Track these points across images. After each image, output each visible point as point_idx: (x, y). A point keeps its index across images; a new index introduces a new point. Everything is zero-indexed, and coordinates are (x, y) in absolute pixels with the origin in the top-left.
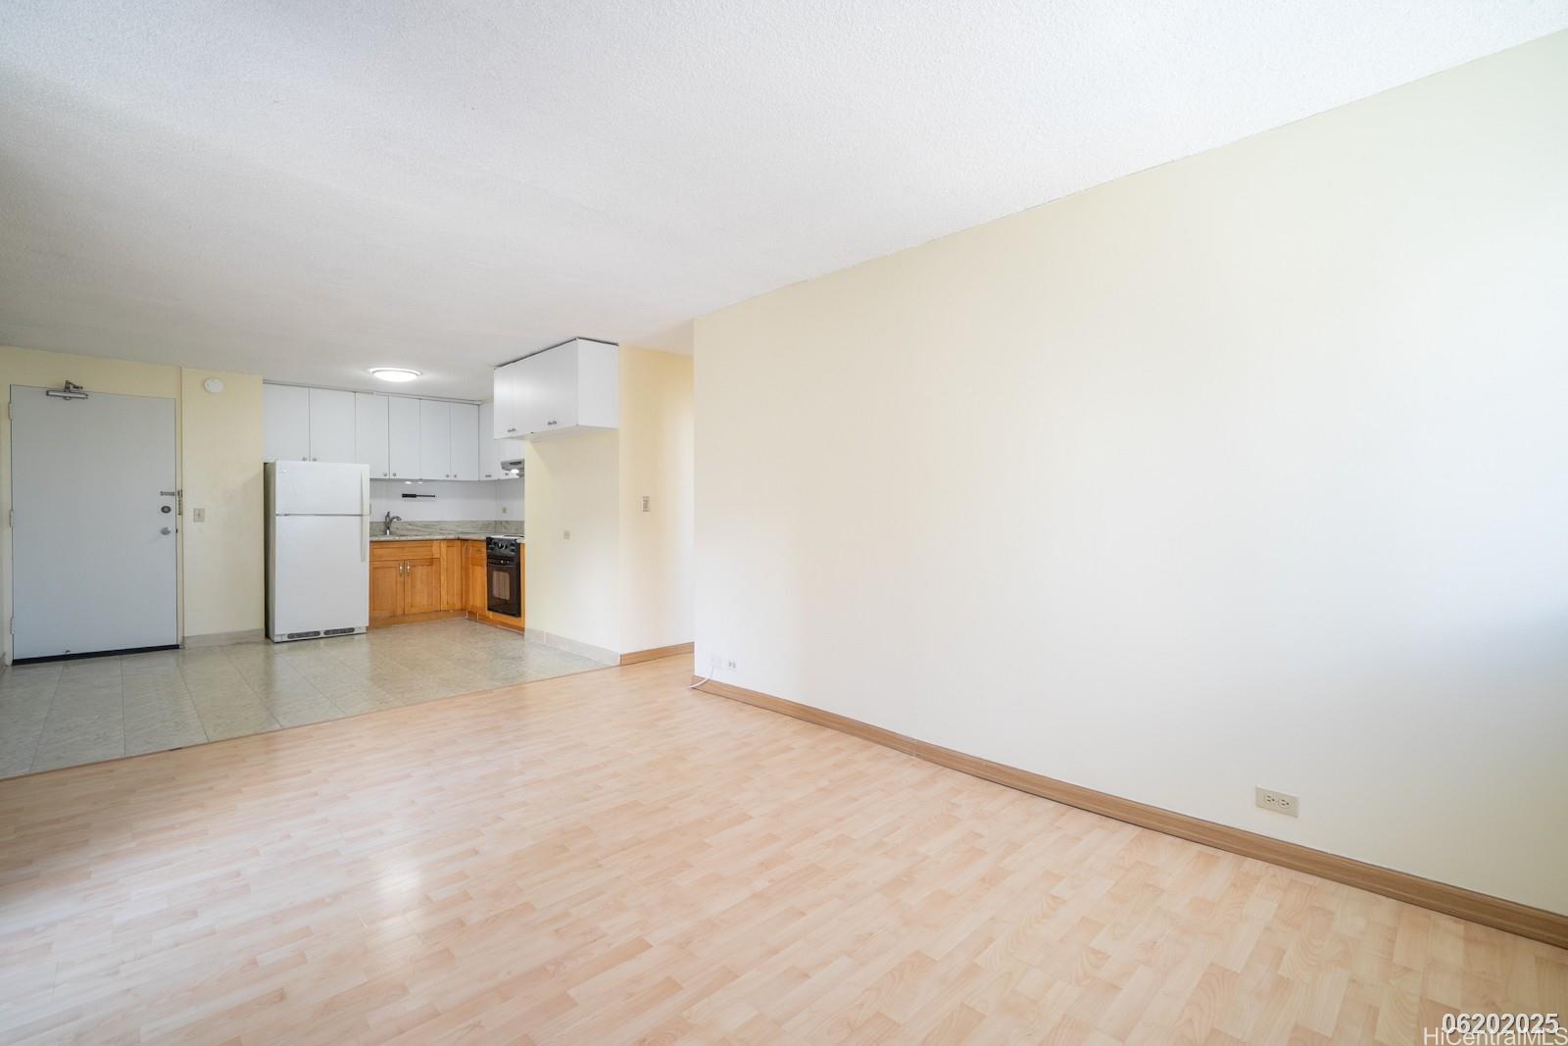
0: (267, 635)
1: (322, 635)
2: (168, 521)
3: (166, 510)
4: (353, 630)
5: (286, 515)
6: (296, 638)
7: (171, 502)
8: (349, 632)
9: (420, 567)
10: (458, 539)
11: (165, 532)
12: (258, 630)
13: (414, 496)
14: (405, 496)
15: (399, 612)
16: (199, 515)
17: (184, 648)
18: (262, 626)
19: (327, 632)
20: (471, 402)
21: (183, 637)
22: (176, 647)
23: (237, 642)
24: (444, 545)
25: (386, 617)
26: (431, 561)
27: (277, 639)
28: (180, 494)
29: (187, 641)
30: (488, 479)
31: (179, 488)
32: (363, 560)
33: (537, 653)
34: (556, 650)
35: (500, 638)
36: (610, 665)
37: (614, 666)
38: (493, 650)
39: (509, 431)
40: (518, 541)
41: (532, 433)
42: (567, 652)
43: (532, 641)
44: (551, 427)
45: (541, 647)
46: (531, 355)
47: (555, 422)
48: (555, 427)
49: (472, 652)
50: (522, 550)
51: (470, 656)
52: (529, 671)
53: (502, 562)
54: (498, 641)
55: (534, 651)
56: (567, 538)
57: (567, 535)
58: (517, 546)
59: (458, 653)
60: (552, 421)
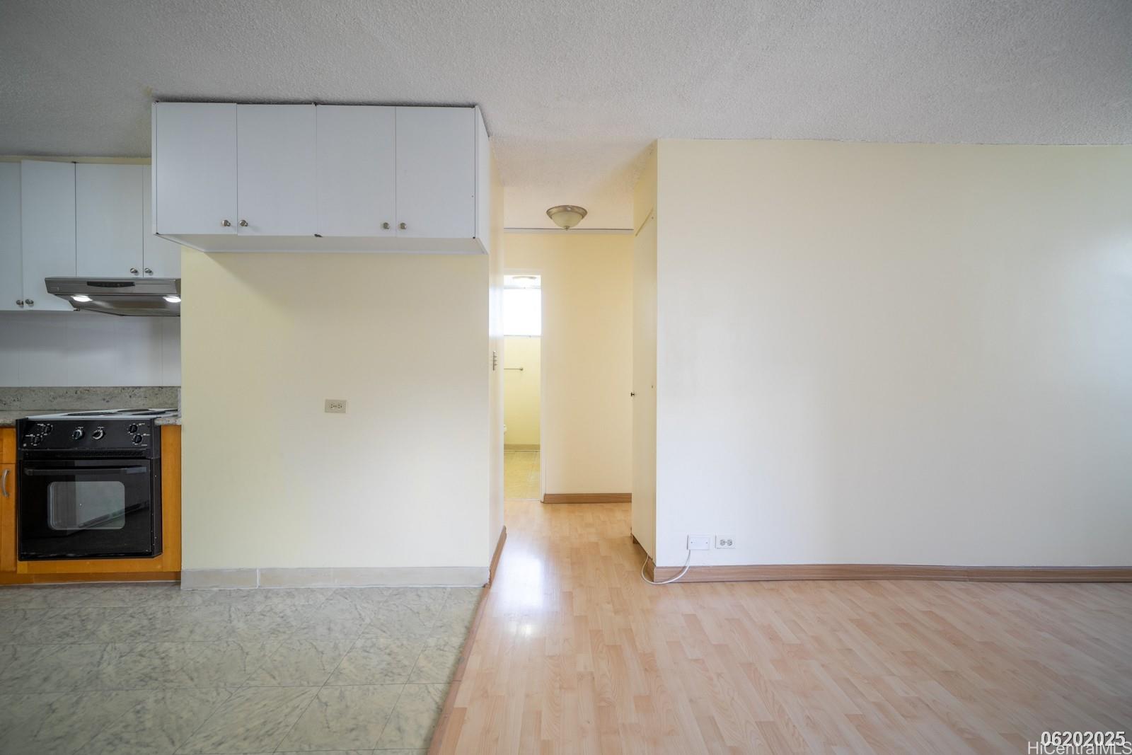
30: (32, 307)
33: (294, 605)
34: (313, 591)
35: (121, 605)
36: (475, 588)
37: (484, 586)
38: (177, 630)
39: (227, 224)
40: (158, 422)
41: (316, 235)
42: (343, 589)
43: (215, 589)
44: (385, 233)
45: (270, 595)
46: (316, 104)
47: (403, 226)
48: (401, 234)
49: (132, 650)
50: (167, 439)
51: (157, 662)
52: (382, 641)
53: (78, 463)
54: (131, 611)
55: (280, 606)
56: (336, 412)
57: (335, 406)
58: (156, 431)
59: (105, 665)
60: (394, 224)
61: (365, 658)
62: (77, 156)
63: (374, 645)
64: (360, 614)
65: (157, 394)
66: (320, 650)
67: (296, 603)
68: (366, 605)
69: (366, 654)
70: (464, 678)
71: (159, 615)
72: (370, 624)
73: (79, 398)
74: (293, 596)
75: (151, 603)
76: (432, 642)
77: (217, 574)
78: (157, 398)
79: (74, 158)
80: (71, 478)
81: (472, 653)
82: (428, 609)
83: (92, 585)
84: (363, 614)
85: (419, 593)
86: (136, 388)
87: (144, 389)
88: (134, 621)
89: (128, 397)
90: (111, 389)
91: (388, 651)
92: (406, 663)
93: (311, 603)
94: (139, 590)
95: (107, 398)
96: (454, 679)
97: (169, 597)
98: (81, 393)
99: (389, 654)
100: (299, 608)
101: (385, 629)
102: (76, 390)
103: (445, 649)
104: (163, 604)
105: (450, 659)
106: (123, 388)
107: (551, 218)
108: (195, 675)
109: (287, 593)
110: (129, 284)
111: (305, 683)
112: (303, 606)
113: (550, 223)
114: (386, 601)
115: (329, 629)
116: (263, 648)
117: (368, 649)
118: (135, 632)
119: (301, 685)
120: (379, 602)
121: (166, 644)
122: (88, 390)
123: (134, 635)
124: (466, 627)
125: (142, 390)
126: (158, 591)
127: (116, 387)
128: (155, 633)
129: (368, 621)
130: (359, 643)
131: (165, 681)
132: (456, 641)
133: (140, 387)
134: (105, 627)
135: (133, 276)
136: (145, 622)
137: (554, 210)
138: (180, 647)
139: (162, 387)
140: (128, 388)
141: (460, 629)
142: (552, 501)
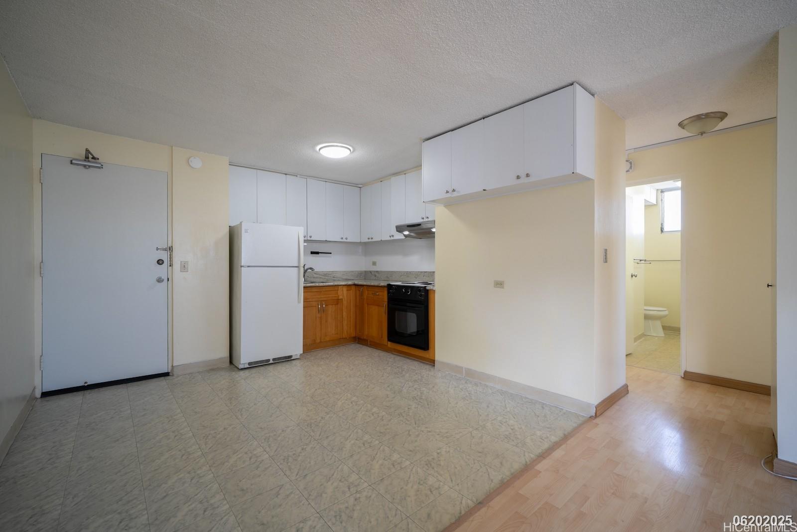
0: (231, 362)
1: (271, 362)
2: (162, 271)
3: (160, 262)
4: (291, 357)
5: (249, 266)
6: (253, 365)
7: (164, 256)
8: (288, 359)
9: (331, 306)
10: (355, 285)
11: (160, 280)
12: (225, 358)
13: (317, 253)
14: (312, 253)
15: (318, 341)
16: (184, 267)
17: (173, 375)
18: (227, 354)
19: (274, 359)
20: (355, 185)
21: (172, 366)
22: (166, 374)
23: (212, 368)
24: (345, 289)
25: (312, 345)
26: (338, 302)
27: (241, 366)
28: (171, 249)
29: (175, 370)
30: (392, 238)
31: (170, 245)
32: (299, 302)
33: (476, 390)
34: (487, 386)
35: (414, 368)
36: (584, 416)
37: (590, 417)
38: (429, 385)
39: (447, 192)
40: (428, 288)
41: (484, 190)
42: (502, 390)
43: (447, 373)
44: (519, 181)
45: (468, 382)
46: (484, 118)
47: (528, 175)
48: (527, 180)
49: (413, 386)
50: (431, 296)
51: (419, 394)
52: (511, 422)
53: (408, 304)
54: (416, 372)
55: (470, 388)
56: (498, 287)
57: (499, 284)
58: (427, 292)
59: (404, 388)
60: (523, 175)
61: (500, 426)
63: (506, 422)
64: (506, 405)
66: (480, 414)
67: (478, 389)
68: (510, 401)
69: (501, 425)
70: (548, 458)
71: (425, 376)
72: (509, 412)
73: (408, 276)
74: (477, 386)
75: (423, 370)
76: (539, 433)
77: (448, 365)
80: (406, 311)
81: (560, 448)
82: (545, 416)
83: (408, 358)
84: (507, 406)
85: (544, 406)
88: (417, 376)
91: (512, 428)
92: (519, 437)
93: (484, 391)
94: (422, 364)
96: (542, 456)
97: (430, 370)
98: (408, 274)
99: (512, 429)
100: (478, 392)
101: (515, 417)
103: (545, 440)
104: (427, 372)
105: (546, 445)
106: (421, 272)
107: (683, 128)
108: (429, 404)
109: (475, 383)
110: (419, 225)
111: (468, 425)
112: (480, 392)
113: (684, 133)
114: (522, 404)
115: (488, 407)
116: (457, 403)
117: (503, 423)
118: (416, 380)
119: (466, 425)
120: (518, 403)
121: (424, 389)
122: (410, 272)
123: (415, 381)
124: (565, 435)
126: (428, 367)
128: (422, 383)
129: (508, 409)
130: (499, 418)
131: (420, 402)
132: (554, 439)
134: (407, 375)
135: (422, 220)
136: (420, 378)
137: (685, 122)
138: (428, 391)
141: (560, 434)
142: (690, 377)
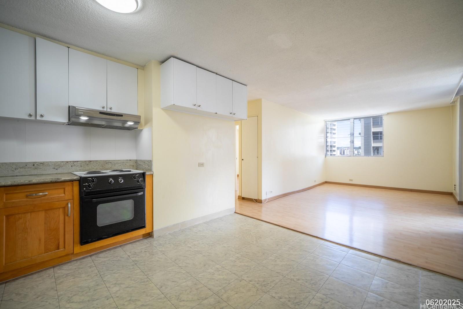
39: (195, 105)
40: (146, 174)
50: (147, 179)
57: (201, 165)
62: (71, 45)
65: (88, 164)
77: (167, 228)
78: (88, 166)
79: (68, 45)
86: (75, 162)
87: (80, 162)
89: (70, 166)
90: (59, 163)
95: (56, 168)
102: (34, 164)
125: (79, 162)
127: (62, 162)
133: (78, 161)
139: (91, 161)
140: (70, 162)
